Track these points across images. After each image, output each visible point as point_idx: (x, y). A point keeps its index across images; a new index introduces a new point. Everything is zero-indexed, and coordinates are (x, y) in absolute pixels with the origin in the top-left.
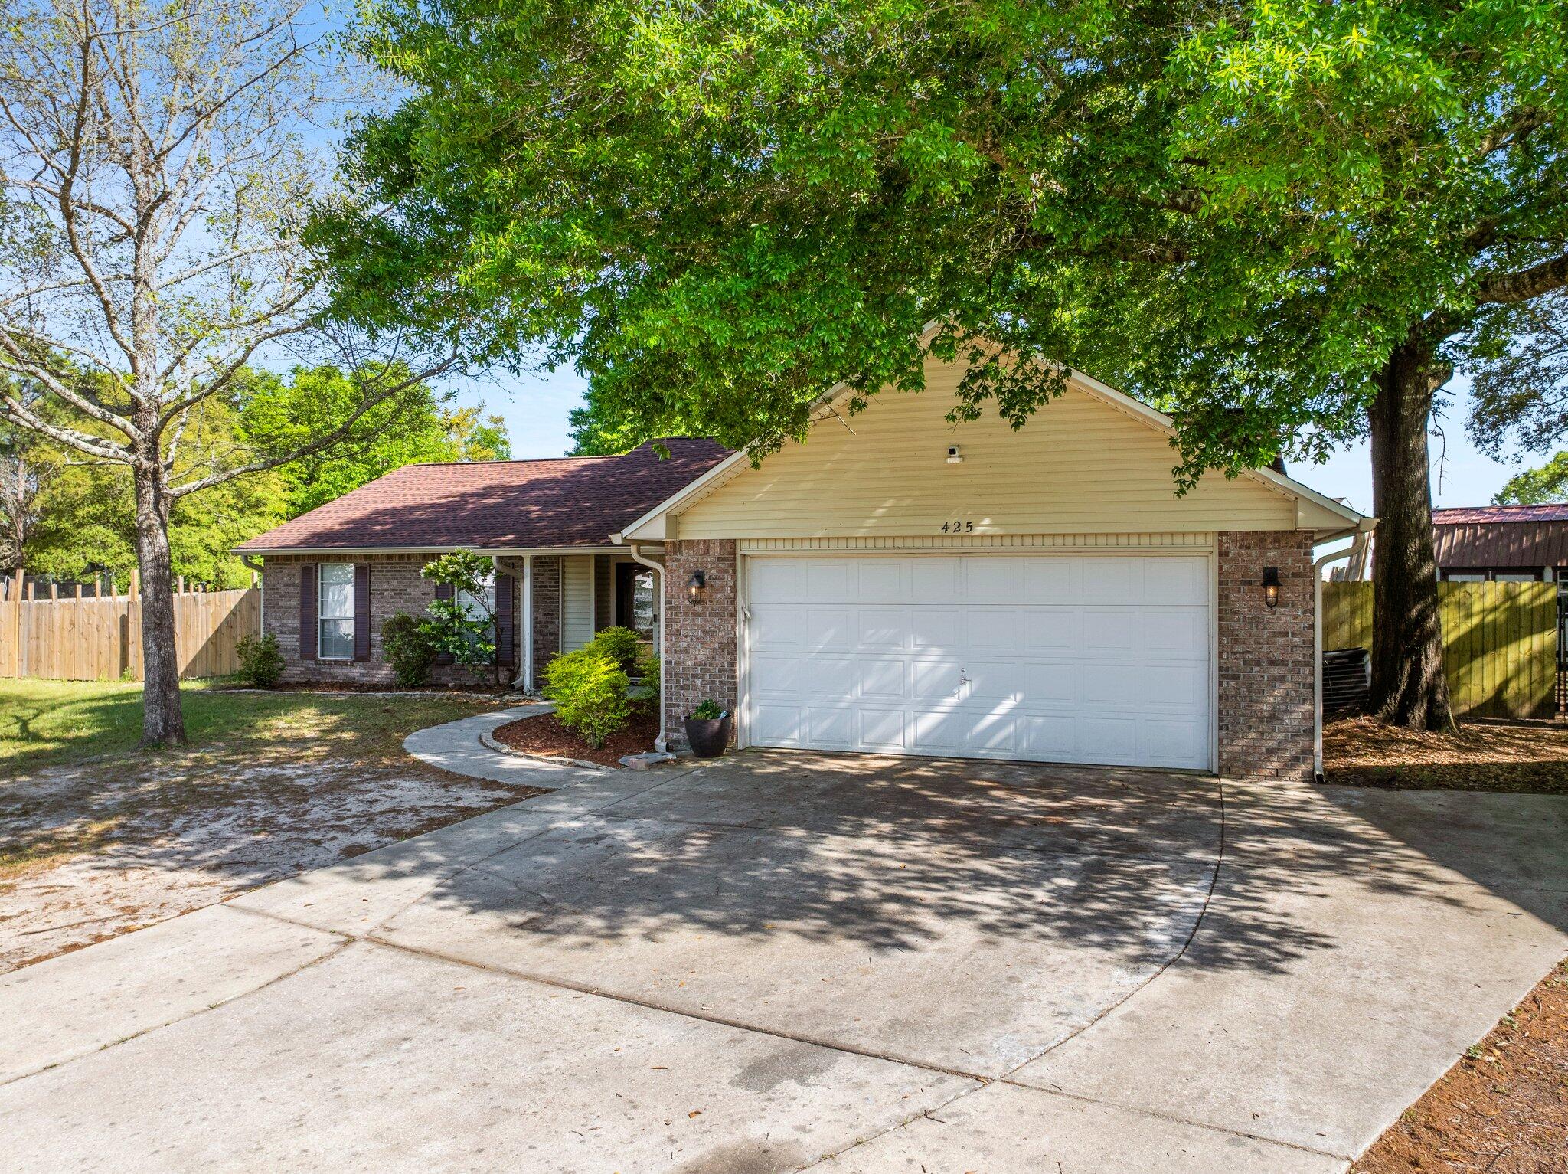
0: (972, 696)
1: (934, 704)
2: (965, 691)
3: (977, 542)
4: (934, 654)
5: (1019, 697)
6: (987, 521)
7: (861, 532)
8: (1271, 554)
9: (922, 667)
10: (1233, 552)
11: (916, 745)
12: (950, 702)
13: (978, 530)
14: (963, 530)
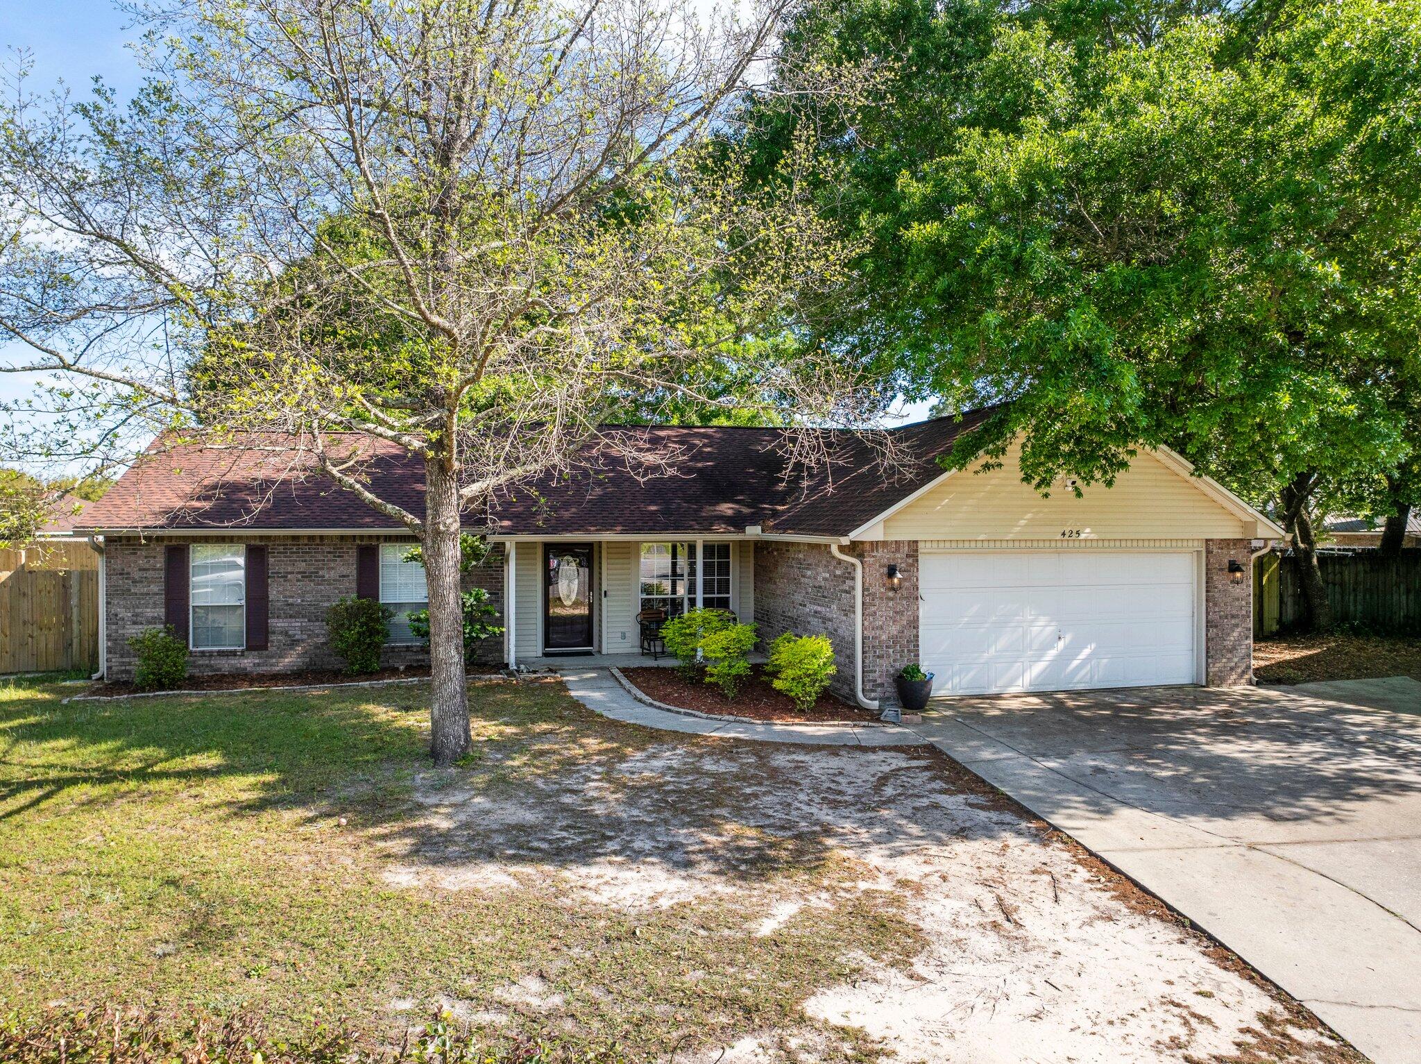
0: (1066, 648)
1: (1041, 656)
2: (1061, 644)
3: (1083, 544)
4: (1042, 621)
5: (1093, 646)
6: (1088, 530)
7: (1010, 537)
8: (1232, 552)
9: (1035, 630)
10: (1215, 551)
11: (1031, 685)
12: (1052, 653)
13: (1083, 536)
14: (1074, 535)
